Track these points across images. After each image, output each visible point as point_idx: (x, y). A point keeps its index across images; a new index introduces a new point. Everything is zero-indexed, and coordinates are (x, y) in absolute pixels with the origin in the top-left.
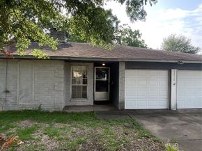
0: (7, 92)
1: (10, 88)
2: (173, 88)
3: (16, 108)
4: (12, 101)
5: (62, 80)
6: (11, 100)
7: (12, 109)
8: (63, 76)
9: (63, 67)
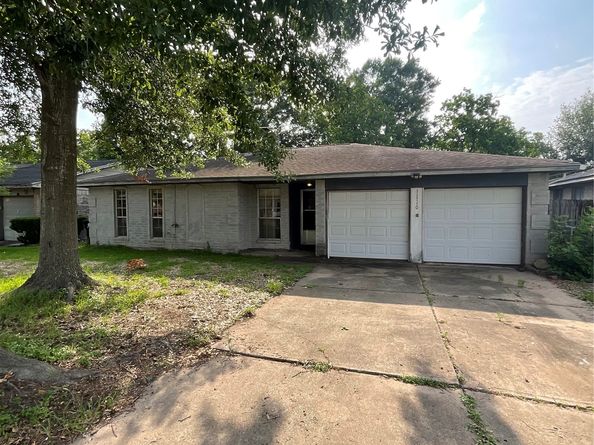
0: (176, 226)
1: (179, 221)
2: (415, 223)
3: (186, 247)
4: (182, 237)
5: (237, 210)
6: (180, 236)
7: (181, 247)
8: (237, 205)
9: (237, 191)
